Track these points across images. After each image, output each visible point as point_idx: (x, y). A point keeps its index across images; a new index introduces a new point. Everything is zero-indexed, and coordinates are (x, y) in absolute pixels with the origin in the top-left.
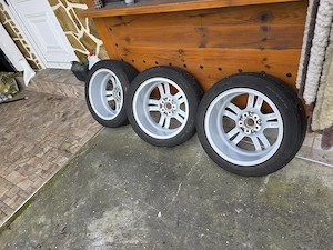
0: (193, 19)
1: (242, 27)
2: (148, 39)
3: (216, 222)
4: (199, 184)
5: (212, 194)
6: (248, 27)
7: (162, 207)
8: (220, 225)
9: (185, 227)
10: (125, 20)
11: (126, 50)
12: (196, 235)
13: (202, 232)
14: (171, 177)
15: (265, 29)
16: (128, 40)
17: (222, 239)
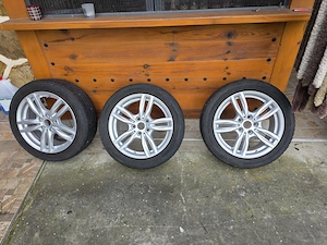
0: (165, 36)
1: (211, 42)
2: (104, 55)
3: (233, 211)
4: (197, 186)
5: (214, 191)
6: (216, 42)
7: (179, 221)
8: (238, 211)
9: (213, 229)
10: (73, 35)
11: (68, 69)
12: (227, 230)
13: (229, 225)
14: (168, 191)
15: (229, 44)
16: (73, 57)
17: (248, 222)
